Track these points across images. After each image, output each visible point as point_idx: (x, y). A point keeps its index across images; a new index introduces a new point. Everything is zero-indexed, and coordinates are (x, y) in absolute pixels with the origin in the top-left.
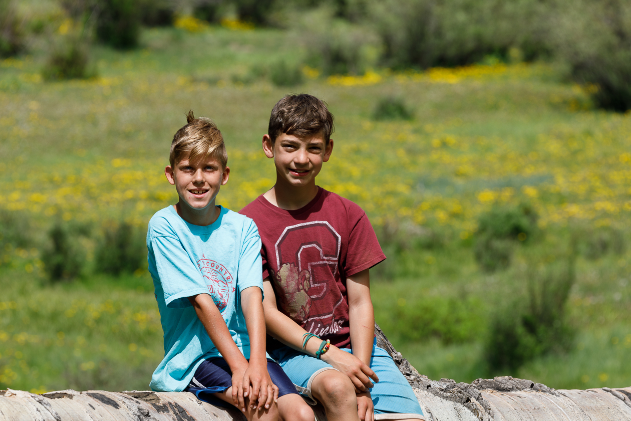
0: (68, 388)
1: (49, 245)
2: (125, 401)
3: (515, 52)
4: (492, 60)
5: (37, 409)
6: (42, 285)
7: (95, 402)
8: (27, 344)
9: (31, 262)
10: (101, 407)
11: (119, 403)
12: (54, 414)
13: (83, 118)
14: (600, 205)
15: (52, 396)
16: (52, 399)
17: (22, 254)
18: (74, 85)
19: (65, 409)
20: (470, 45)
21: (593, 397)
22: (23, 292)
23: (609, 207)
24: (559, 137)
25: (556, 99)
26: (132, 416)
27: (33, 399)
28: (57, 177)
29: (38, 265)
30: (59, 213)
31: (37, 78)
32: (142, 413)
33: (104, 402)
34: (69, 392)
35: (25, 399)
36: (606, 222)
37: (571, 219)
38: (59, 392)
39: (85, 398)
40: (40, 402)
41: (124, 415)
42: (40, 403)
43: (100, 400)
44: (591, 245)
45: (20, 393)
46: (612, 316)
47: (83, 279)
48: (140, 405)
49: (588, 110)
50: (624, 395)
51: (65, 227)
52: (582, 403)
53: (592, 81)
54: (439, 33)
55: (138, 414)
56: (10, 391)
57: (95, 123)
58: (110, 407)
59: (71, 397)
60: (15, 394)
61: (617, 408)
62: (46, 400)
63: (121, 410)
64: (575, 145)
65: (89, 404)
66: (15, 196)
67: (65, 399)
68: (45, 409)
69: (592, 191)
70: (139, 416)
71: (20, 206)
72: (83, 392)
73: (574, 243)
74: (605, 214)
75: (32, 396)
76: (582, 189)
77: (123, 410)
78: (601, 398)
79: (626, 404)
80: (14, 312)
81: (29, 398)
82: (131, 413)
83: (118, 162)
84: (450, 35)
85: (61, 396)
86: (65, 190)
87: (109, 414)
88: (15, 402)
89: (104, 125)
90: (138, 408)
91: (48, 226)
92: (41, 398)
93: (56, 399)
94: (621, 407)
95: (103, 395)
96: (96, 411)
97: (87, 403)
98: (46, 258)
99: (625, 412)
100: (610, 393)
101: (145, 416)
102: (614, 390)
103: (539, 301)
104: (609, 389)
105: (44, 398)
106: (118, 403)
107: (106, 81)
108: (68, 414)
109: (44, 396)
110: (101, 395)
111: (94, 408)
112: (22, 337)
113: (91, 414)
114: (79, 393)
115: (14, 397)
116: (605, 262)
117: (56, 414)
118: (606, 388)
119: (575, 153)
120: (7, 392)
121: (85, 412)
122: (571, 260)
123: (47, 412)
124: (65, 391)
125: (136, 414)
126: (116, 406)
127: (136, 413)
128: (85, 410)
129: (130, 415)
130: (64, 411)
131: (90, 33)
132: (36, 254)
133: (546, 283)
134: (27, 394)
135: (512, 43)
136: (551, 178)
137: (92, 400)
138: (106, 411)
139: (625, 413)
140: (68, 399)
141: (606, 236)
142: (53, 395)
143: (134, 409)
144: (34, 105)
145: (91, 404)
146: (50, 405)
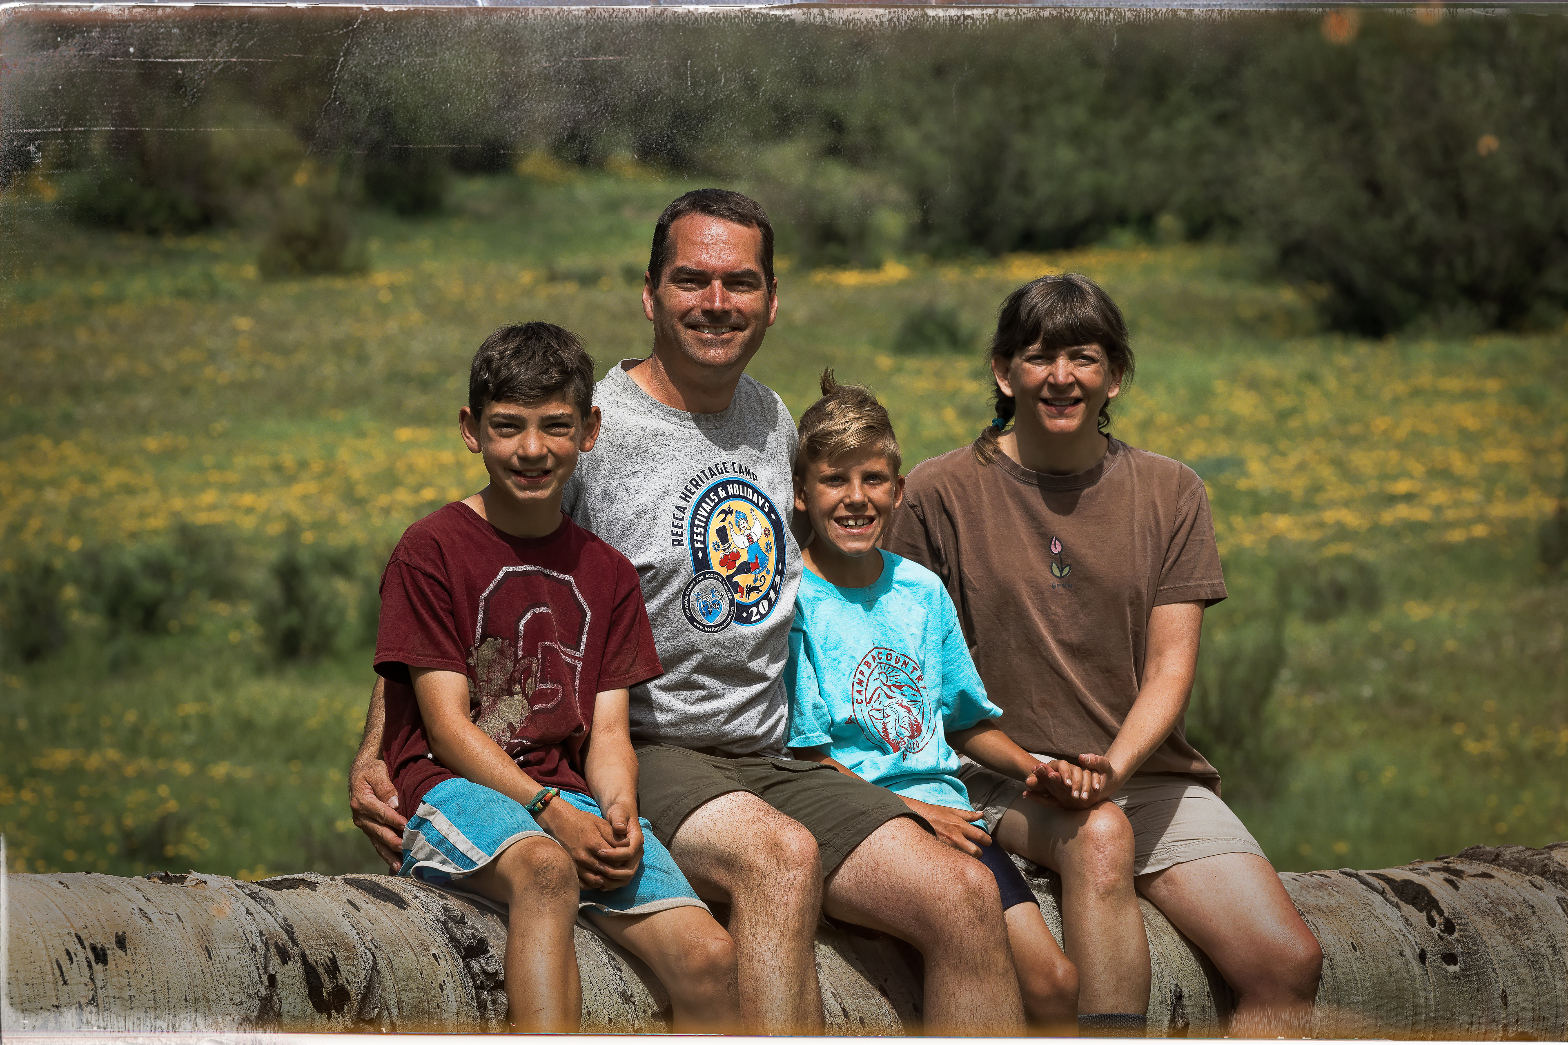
0: (308, 869)
1: (274, 592)
2: (418, 895)
3: (1167, 222)
4: (1125, 237)
5: (247, 910)
6: (260, 670)
7: (361, 896)
8: (230, 782)
9: (239, 625)
10: (371, 905)
11: (407, 897)
12: (279, 920)
13: (338, 348)
14: (1330, 516)
15: (276, 886)
16: (276, 890)
17: (222, 609)
18: (321, 283)
19: (301, 909)
20: (1082, 210)
21: (1321, 886)
22: (222, 683)
23: (1350, 518)
24: (1254, 384)
25: (1248, 313)
26: (431, 923)
27: (240, 891)
28: (288, 460)
29: (254, 630)
30: (293, 530)
31: (250, 271)
32: (450, 917)
33: (378, 897)
34: (310, 877)
35: (225, 890)
36: (1345, 548)
37: (1276, 541)
38: (290, 877)
39: (341, 889)
40: (253, 896)
41: (415, 920)
42: (253, 898)
43: (369, 893)
44: (1316, 593)
45: (214, 880)
46: (1355, 729)
47: (337, 656)
48: (448, 902)
49: (1309, 334)
50: (1382, 882)
51: (304, 557)
52: (1302, 899)
53: (1318, 280)
54: (1022, 185)
55: (443, 919)
56: (195, 875)
57: (362, 359)
58: (390, 906)
59: (312, 886)
60: (205, 882)
61: (1368, 908)
62: (266, 892)
63: (410, 912)
64: (1284, 402)
65: (348, 900)
66: (209, 497)
67: (302, 892)
68: (263, 911)
69: (1316, 488)
70: (444, 923)
71: (218, 517)
72: (336, 877)
73: (1282, 590)
74: (1342, 533)
75: (237, 886)
76: (1297, 486)
77: (414, 911)
78: (1339, 889)
79: (1387, 900)
80: (206, 720)
81: (232, 888)
82: (429, 917)
83: (405, 434)
84: (1044, 189)
85: (293, 884)
86: (306, 486)
87: (386, 919)
88: (206, 898)
89: (379, 362)
90: (444, 908)
91: (272, 555)
92: (255, 888)
93: (285, 890)
94: (1376, 907)
95: (376, 883)
96: (362, 913)
97: (345, 898)
98: (267, 617)
99: (1385, 916)
100: (1355, 880)
101: (457, 923)
102: (1362, 873)
103: (1214, 699)
104: (1353, 871)
105: (261, 888)
106: (405, 898)
107: (381, 278)
108: (307, 919)
109: (261, 884)
110: (371, 882)
111: (358, 909)
112: (220, 770)
113: (351, 920)
114: (328, 879)
115: (203, 887)
116: (1343, 625)
117: (285, 919)
118: (1347, 870)
119: (1283, 416)
120: (189, 878)
121: (341, 916)
122: (1278, 622)
123: (266, 915)
124: (301, 876)
125: (439, 920)
126: (401, 903)
127: (440, 917)
128: (340, 913)
129: (428, 920)
130: (300, 914)
131: (354, 186)
132: (247, 610)
133: (1228, 665)
134: (228, 881)
135: (1162, 206)
136: (1237, 464)
137: (353, 893)
138: (382, 914)
139: (1384, 919)
140: (308, 890)
141: (1344, 575)
142: (279, 882)
143: (435, 909)
144: (243, 323)
145: (352, 900)
146: (273, 903)
